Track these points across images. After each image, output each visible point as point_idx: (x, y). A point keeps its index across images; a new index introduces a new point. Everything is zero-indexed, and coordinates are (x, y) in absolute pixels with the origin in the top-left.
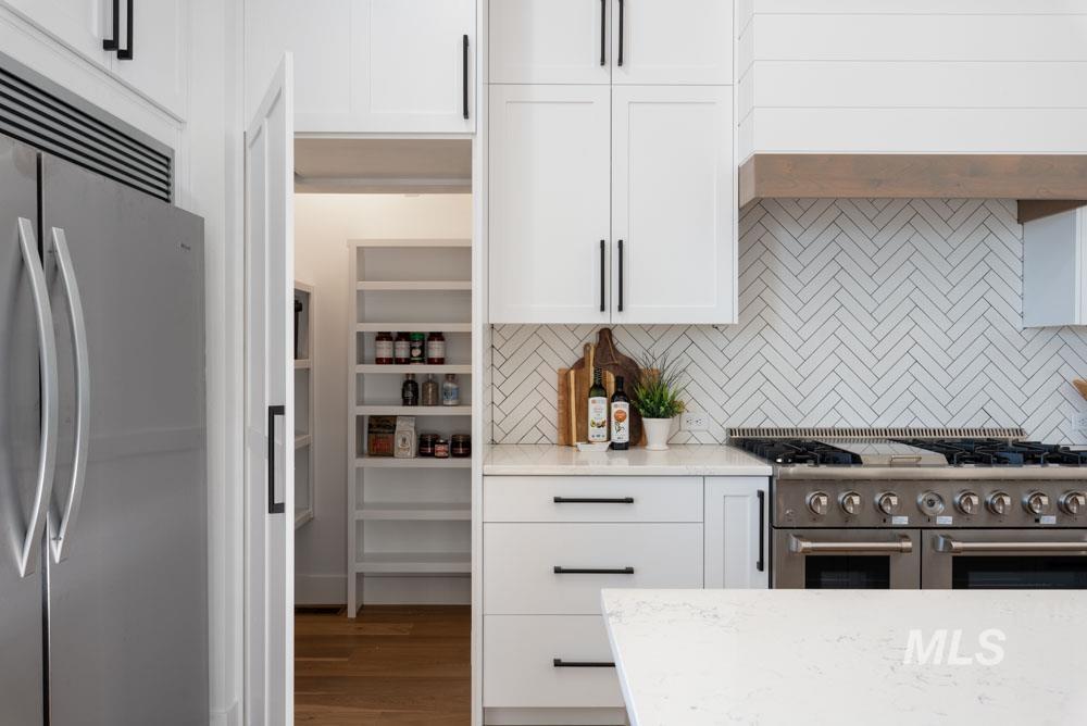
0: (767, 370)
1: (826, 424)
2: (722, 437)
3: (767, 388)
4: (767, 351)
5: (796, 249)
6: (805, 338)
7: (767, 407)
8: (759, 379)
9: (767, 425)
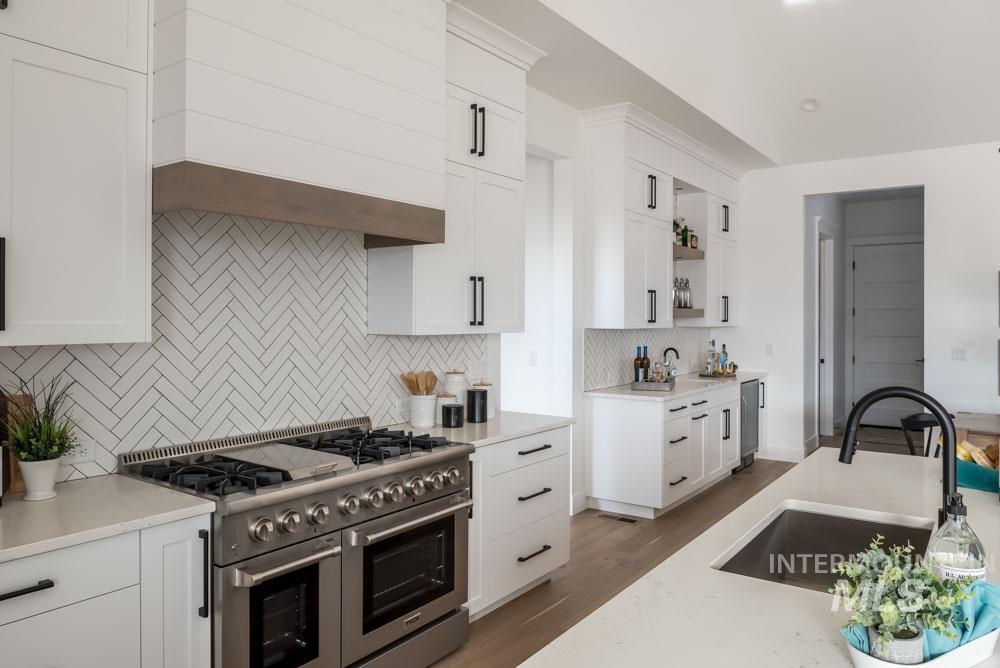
0: (162, 385)
1: (220, 435)
2: (111, 465)
3: (163, 405)
4: (162, 365)
5: (192, 257)
6: (200, 350)
7: (163, 425)
8: (153, 395)
9: (163, 444)
